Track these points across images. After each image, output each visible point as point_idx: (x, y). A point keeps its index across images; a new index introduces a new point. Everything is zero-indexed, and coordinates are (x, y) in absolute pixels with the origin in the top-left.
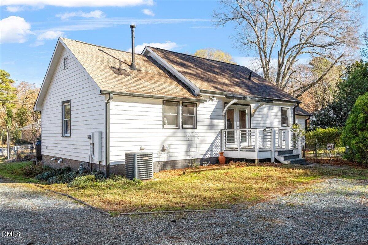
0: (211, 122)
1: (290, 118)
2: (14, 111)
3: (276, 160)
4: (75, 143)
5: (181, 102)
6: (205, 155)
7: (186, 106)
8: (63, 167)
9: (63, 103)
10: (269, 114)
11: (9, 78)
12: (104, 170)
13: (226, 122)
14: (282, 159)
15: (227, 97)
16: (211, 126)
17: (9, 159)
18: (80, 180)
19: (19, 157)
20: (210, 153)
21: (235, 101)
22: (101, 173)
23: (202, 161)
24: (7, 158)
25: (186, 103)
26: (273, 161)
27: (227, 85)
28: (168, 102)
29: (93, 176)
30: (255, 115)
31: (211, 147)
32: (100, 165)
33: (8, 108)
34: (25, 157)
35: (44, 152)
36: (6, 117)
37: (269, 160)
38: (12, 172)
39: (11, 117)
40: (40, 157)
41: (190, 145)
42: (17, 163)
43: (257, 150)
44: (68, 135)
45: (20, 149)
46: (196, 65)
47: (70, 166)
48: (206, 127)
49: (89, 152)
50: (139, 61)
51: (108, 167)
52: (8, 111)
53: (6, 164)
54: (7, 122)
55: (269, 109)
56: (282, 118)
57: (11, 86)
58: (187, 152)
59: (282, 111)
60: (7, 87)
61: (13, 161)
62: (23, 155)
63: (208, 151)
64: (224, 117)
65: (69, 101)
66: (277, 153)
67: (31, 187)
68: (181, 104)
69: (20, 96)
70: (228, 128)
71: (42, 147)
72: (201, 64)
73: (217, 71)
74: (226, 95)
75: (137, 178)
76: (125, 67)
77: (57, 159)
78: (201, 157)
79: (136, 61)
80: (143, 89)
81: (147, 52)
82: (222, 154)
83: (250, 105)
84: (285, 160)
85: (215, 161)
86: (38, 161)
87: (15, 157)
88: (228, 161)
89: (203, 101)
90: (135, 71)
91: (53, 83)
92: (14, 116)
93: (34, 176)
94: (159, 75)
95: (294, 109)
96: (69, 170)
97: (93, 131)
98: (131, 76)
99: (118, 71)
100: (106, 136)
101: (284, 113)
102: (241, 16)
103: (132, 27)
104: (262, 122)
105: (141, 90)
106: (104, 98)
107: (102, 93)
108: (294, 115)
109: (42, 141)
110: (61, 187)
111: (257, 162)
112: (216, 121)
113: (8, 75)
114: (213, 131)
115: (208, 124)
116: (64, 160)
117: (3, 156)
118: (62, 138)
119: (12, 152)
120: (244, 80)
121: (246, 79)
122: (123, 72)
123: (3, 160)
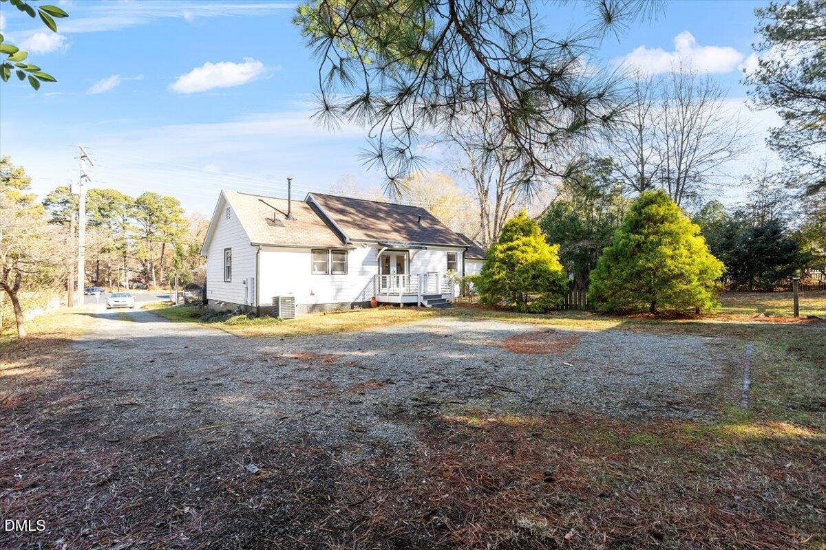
0: (363, 268)
1: (458, 262)
2: (185, 248)
3: (422, 305)
4: (234, 287)
5: (330, 250)
6: (357, 299)
7: (335, 253)
8: (224, 310)
9: (225, 250)
10: (431, 259)
11: (180, 207)
12: (255, 311)
13: (381, 268)
14: (425, 303)
15: (380, 244)
16: (363, 272)
17: (177, 305)
18: (234, 319)
19: (186, 301)
20: (361, 297)
21: (386, 248)
22: (253, 313)
23: (353, 305)
24: (175, 304)
25: (335, 251)
26: (419, 304)
27: (386, 231)
28: (316, 251)
29: (245, 316)
30: (413, 261)
31: (363, 291)
32: (252, 307)
33: (177, 244)
34: (193, 302)
35: (209, 296)
36: (175, 256)
37: (415, 304)
38: (179, 315)
39: (181, 255)
40: (206, 302)
41: (339, 290)
42: (184, 308)
43: (401, 294)
44: (229, 280)
45: (189, 294)
46: (358, 211)
47: (230, 308)
48: (357, 273)
49: (244, 296)
50: (298, 209)
51: (258, 308)
52: (178, 248)
53: (173, 308)
54: (176, 262)
55: (432, 254)
56: (448, 264)
57: (181, 216)
58: (335, 297)
59: (448, 255)
60: (177, 218)
61: (181, 306)
62: (191, 301)
63: (360, 295)
64: (377, 264)
65: (230, 249)
66: (422, 297)
67: (194, 324)
68: (330, 252)
69: (193, 229)
70: (383, 274)
71: (208, 292)
72: (366, 208)
73: (382, 215)
74: (379, 243)
75: (280, 317)
76: (281, 217)
77: (220, 303)
78: (352, 301)
79: (292, 210)
80: (292, 240)
81: (310, 198)
82: (374, 298)
83: (408, 251)
84: (428, 303)
85: (367, 305)
86: (204, 305)
87: (183, 302)
88: (379, 304)
89: (353, 249)
90: (291, 221)
91: (217, 230)
92: (186, 254)
93: (199, 317)
94: (315, 223)
95: (464, 253)
96: (229, 311)
97: (247, 277)
98: (283, 226)
99: (273, 222)
100: (256, 281)
101: (451, 258)
102: (452, 138)
103: (289, 180)
104: (423, 267)
105: (290, 242)
106: (255, 249)
107: (253, 245)
108: (464, 258)
109: (208, 286)
110: (219, 325)
111: (401, 305)
112: (367, 268)
113: (178, 204)
114: (364, 276)
115: (359, 269)
116: (226, 304)
117: (171, 302)
118: (224, 283)
119: (181, 298)
120: (411, 225)
121: (414, 223)
122: (277, 222)
123: (171, 305)
